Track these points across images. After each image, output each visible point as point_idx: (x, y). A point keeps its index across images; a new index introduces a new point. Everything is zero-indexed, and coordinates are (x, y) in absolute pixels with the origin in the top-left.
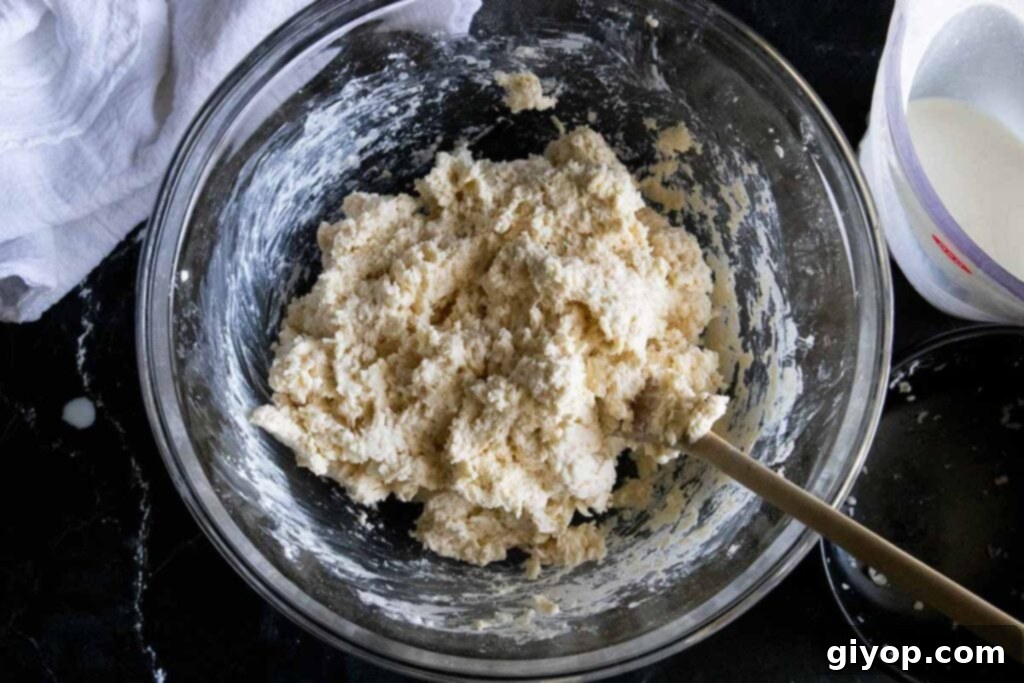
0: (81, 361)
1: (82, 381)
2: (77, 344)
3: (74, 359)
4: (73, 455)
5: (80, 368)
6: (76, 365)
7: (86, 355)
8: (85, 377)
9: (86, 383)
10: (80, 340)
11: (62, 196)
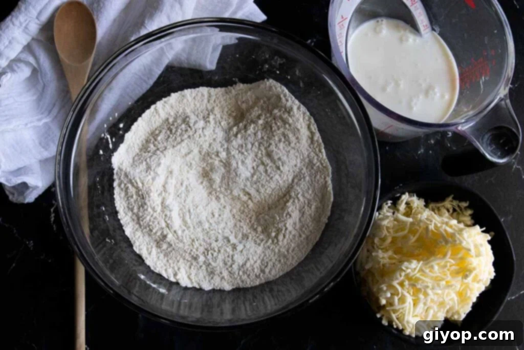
0: (52, 219)
1: (53, 228)
2: (50, 211)
3: (49, 219)
4: (50, 261)
5: (52, 222)
6: (50, 221)
7: (55, 217)
8: (54, 226)
9: (55, 229)
10: (52, 210)
11: (43, 147)
